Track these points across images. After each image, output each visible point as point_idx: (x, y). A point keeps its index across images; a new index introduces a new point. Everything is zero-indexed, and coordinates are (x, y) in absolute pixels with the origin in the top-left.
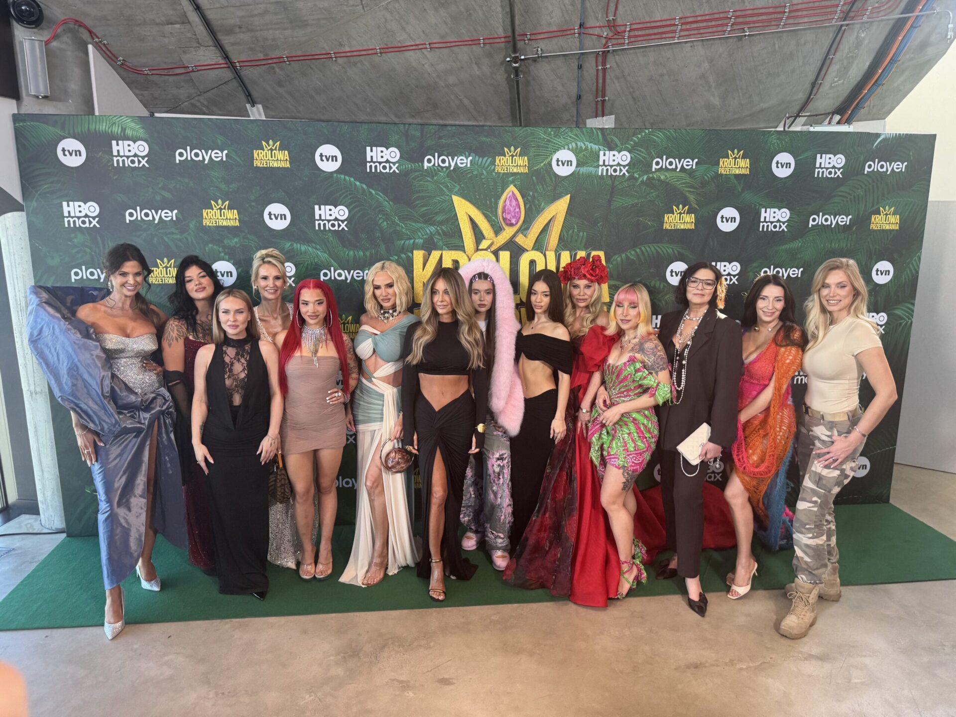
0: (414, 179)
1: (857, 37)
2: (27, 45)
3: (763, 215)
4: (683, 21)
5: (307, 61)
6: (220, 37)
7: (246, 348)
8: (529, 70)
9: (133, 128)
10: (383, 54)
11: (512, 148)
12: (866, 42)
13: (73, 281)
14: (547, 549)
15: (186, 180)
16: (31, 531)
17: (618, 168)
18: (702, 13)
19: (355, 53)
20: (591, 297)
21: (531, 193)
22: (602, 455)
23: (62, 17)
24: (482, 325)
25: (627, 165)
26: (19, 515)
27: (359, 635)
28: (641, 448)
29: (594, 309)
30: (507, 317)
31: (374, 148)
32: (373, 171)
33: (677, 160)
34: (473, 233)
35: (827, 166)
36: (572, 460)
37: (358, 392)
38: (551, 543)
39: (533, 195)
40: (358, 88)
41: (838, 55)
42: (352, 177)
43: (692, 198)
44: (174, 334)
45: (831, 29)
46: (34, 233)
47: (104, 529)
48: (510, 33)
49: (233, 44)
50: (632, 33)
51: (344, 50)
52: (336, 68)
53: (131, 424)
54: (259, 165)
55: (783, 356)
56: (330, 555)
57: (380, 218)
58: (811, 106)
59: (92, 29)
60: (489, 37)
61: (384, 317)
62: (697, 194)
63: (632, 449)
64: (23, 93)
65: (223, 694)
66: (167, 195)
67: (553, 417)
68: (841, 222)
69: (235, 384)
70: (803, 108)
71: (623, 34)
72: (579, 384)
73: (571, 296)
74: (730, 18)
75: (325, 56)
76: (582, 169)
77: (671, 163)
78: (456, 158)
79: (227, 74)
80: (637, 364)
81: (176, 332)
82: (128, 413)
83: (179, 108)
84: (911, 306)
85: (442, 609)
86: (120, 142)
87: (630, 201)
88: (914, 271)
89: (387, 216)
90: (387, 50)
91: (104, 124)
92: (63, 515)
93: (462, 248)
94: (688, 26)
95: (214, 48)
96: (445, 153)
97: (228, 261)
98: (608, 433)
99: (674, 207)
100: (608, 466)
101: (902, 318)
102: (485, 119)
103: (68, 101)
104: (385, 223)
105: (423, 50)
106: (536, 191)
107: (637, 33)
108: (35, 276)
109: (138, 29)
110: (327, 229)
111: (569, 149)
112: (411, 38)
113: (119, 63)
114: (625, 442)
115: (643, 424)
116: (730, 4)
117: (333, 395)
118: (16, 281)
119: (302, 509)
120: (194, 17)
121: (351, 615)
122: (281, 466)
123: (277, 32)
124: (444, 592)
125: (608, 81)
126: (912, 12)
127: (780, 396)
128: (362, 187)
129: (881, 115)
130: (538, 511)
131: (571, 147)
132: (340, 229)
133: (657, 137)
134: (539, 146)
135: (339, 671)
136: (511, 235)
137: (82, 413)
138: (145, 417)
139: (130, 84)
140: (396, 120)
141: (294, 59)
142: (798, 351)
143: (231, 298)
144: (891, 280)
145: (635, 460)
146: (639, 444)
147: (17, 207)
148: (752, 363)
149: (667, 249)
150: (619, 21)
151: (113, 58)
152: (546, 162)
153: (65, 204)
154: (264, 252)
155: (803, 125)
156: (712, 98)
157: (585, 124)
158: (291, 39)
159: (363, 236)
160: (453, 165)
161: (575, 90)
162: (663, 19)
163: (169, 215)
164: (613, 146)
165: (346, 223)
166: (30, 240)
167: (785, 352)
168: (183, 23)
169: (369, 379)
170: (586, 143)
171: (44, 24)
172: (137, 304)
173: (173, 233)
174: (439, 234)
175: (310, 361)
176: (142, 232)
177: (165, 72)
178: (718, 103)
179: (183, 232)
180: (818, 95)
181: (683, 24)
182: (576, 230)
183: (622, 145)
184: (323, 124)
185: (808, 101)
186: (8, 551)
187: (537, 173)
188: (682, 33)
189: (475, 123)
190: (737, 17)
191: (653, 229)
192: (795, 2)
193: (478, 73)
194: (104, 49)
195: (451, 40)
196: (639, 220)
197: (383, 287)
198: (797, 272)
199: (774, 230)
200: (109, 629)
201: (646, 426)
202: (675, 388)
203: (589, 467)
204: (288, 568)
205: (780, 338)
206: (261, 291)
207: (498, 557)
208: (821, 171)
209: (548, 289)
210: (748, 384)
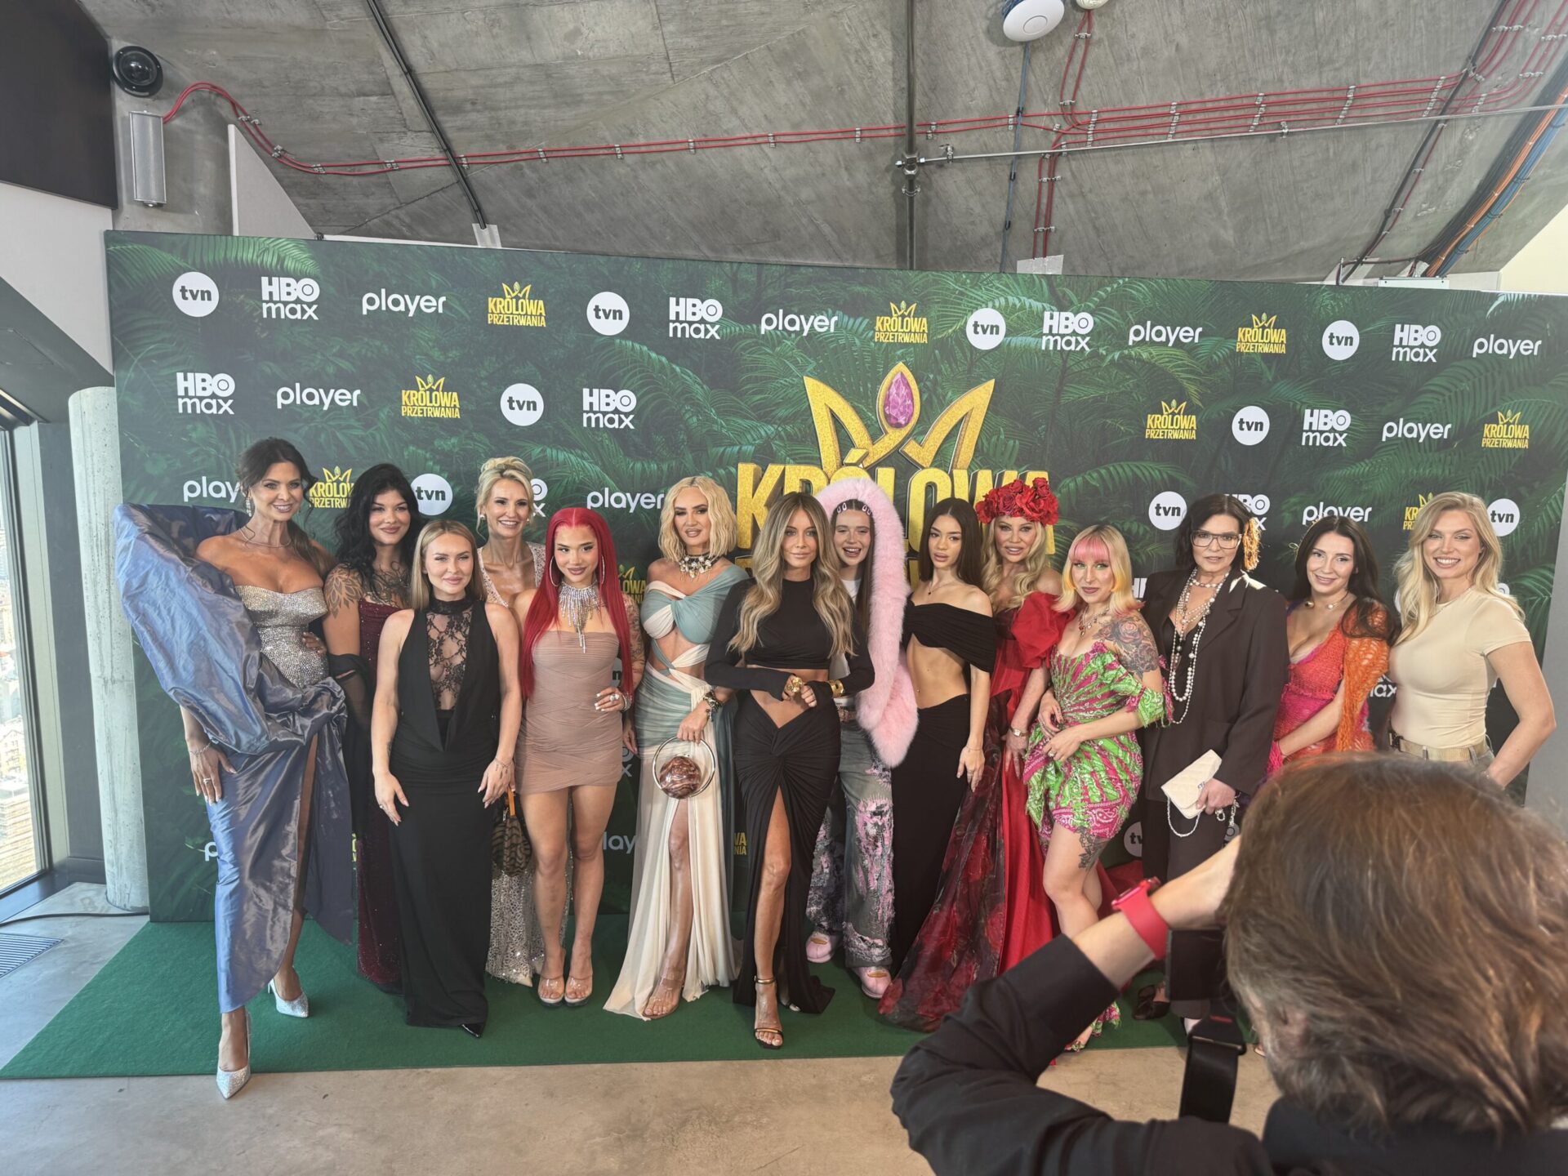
0: (743, 349)
1: (1461, 141)
2: (135, 122)
3: (1307, 419)
4: (1182, 108)
5: (576, 159)
6: (441, 117)
7: (465, 616)
8: (931, 182)
9: (296, 257)
10: (699, 151)
11: (903, 304)
12: (1475, 148)
13: (186, 500)
14: (955, 965)
15: (378, 343)
16: (90, 911)
17: (1073, 339)
18: (1214, 97)
19: (654, 148)
20: (1031, 545)
21: (931, 376)
22: (1047, 807)
23: (191, 81)
24: (851, 587)
25: (1087, 335)
26: (69, 884)
27: (642, 1101)
28: (1112, 798)
29: (1033, 565)
30: (890, 574)
31: (682, 300)
32: (679, 335)
33: (1169, 328)
34: (835, 437)
35: (1412, 343)
36: (995, 815)
37: (643, 691)
38: (961, 954)
39: (935, 379)
40: (654, 202)
41: (1430, 167)
42: (644, 344)
43: (1192, 389)
44: (343, 594)
45: (1420, 127)
46: (128, 422)
47: (226, 910)
48: (904, 122)
49: (460, 129)
50: (1100, 126)
51: (636, 143)
52: (622, 170)
53: (285, 735)
54: (496, 321)
55: (1356, 653)
56: (589, 964)
57: (687, 411)
58: (1379, 249)
59: (235, 99)
60: (871, 127)
61: (690, 568)
62: (1201, 383)
63: (1098, 800)
64: (124, 197)
66: (345, 365)
67: (964, 743)
68: (1435, 434)
69: (444, 674)
70: (1368, 250)
71: (1086, 127)
72: (1007, 688)
73: (996, 543)
74: (1259, 106)
75: (606, 151)
76: (1014, 339)
77: (1159, 334)
78: (812, 317)
79: (447, 176)
80: (1108, 656)
81: (344, 591)
82: (279, 717)
83: (364, 227)
84: (1548, 573)
85: (779, 1061)
86: (275, 280)
87: (1091, 393)
88: (1553, 517)
89: (698, 408)
90: (704, 144)
91: (251, 250)
92: (146, 886)
93: (817, 461)
94: (1190, 118)
95: (429, 135)
96: (796, 310)
97: (439, 474)
98: (1057, 771)
99: (1164, 404)
100: (1056, 825)
101: (1533, 593)
102: (855, 258)
103: (193, 213)
104: (695, 419)
105: (763, 146)
106: (940, 372)
107: (1108, 126)
108: (125, 491)
109: (311, 101)
110: (601, 426)
111: (994, 307)
112: (745, 126)
113: (275, 154)
114: (1085, 788)
115: (1117, 758)
116: (1259, 84)
117: (606, 699)
118: (92, 498)
119: (546, 885)
120: (401, 85)
121: (627, 1066)
122: (513, 813)
123: (532, 111)
124: (780, 1033)
125: (1056, 200)
126: (1552, 103)
127: (1352, 719)
128: (660, 361)
129: (1493, 264)
130: (943, 901)
131: (997, 304)
132: (622, 426)
133: (1138, 291)
134: (946, 302)
135: (612, 1163)
136: (897, 443)
138: (304, 724)
139: (290, 188)
140: (711, 255)
141: (555, 154)
142: (1382, 646)
143: (447, 536)
144: (1516, 530)
145: (1102, 817)
146: (1109, 791)
147: (104, 380)
148: (1302, 663)
149: (1151, 470)
150: (1081, 107)
151: (266, 146)
152: (957, 326)
153: (180, 376)
154: (499, 461)
155: (1366, 277)
156: (1222, 232)
157: (1015, 268)
158: (552, 123)
159: (658, 438)
160: (807, 328)
161: (1003, 213)
162: (1151, 104)
163: (347, 398)
164: (1067, 303)
165: (631, 417)
166: (121, 433)
167: (1361, 646)
168: (383, 94)
169: (665, 671)
170: (1023, 298)
171: (162, 91)
172: (291, 537)
173: (349, 427)
174: (781, 438)
175: (573, 641)
176: (301, 424)
177: (348, 170)
178: (1231, 240)
179: (367, 425)
180: (1395, 230)
181: (1182, 113)
182: (1002, 437)
183: (1080, 301)
184: (602, 260)
185: (1377, 239)
186: (53, 944)
187: (942, 345)
188: (1180, 128)
189: (838, 264)
190: (1269, 104)
191: (1128, 438)
192: (1364, 82)
193: (848, 183)
194: (254, 131)
195: (809, 131)
196: (1105, 423)
197: (689, 511)
198: (1362, 513)
199: (1325, 444)
200: (224, 1081)
201: (1121, 762)
202: (1173, 698)
203: (1025, 828)
204: (518, 984)
205: (1351, 625)
206: (491, 521)
207: (871, 976)
208: (1402, 351)
209: (959, 529)
210: (1293, 697)
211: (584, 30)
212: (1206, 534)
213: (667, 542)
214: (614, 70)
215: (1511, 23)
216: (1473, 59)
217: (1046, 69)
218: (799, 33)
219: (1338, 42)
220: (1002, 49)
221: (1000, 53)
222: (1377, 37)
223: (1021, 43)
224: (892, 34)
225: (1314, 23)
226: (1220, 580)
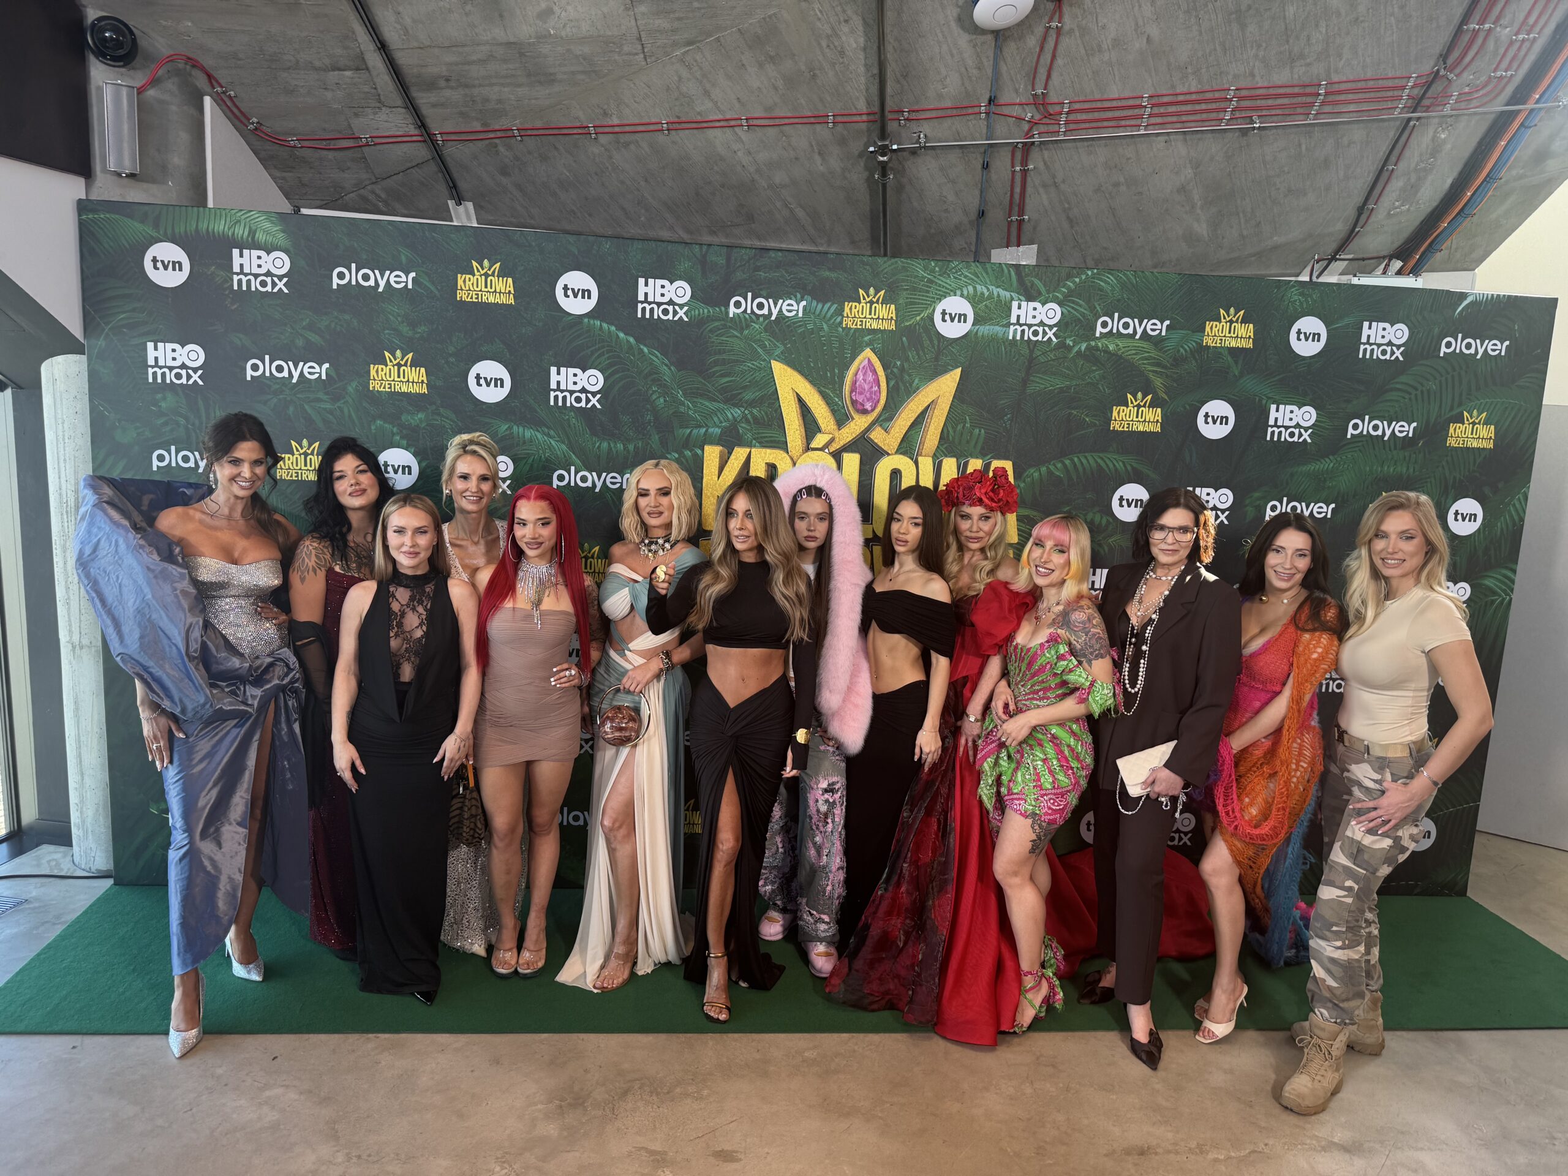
0: (711, 331)
1: (1434, 139)
2: (108, 94)
3: (1273, 414)
4: (1154, 101)
5: (550, 137)
6: (415, 93)
7: (427, 590)
8: (903, 167)
9: (268, 229)
10: (673, 133)
11: (872, 291)
12: (1449, 146)
13: (155, 470)
14: (902, 945)
15: (347, 317)
16: (56, 873)
17: (1040, 330)
18: (1185, 90)
19: (627, 129)
20: (990, 534)
21: (899, 363)
22: (998, 793)
23: (166, 52)
24: (810, 569)
25: (1055, 325)
26: (37, 846)
27: (586, 1071)
28: (1064, 785)
29: (993, 553)
30: (850, 559)
31: (651, 281)
32: (648, 316)
33: (1136, 321)
34: (801, 422)
35: (1380, 341)
36: (947, 798)
37: (602, 670)
38: (907, 936)
39: (902, 365)
40: (628, 183)
41: (1402, 165)
42: (612, 324)
43: (1158, 382)
44: (311, 562)
45: (1392, 124)
46: (98, 389)
47: (177, 875)
48: (876, 108)
49: (434, 106)
50: (1072, 117)
51: (610, 123)
52: (595, 150)
53: (231, 704)
54: (464, 298)
55: (1306, 647)
56: (543, 936)
57: (654, 392)
58: (1354, 245)
59: (210, 71)
60: (843, 112)
61: (650, 551)
62: (1167, 376)
63: (1049, 787)
64: (97, 167)
65: (359, 1157)
66: (314, 338)
67: (920, 726)
68: (1400, 432)
69: (404, 646)
70: (1342, 247)
71: (1058, 117)
72: (964, 674)
73: (956, 532)
74: (1231, 100)
75: (580, 131)
76: (982, 328)
77: (1126, 326)
78: (781, 301)
79: (422, 152)
80: (1061, 647)
81: (313, 558)
82: (227, 686)
83: (340, 202)
84: (1510, 574)
85: (724, 1036)
86: (246, 252)
87: (1058, 383)
88: (1516, 518)
89: (665, 389)
90: (678, 126)
91: (223, 222)
92: (111, 849)
93: (783, 446)
94: (1162, 110)
95: (403, 110)
96: (764, 293)
97: (406, 449)
98: (1009, 757)
99: (1129, 396)
100: (1008, 811)
101: (1494, 593)
102: (829, 243)
103: (166, 183)
104: (662, 400)
105: (736, 129)
106: (907, 359)
107: (1080, 116)
108: (94, 459)
109: (286, 74)
110: (568, 404)
111: (962, 296)
112: (718, 108)
113: (251, 127)
114: (1037, 774)
115: (1069, 746)
116: (1230, 77)
117: (562, 674)
118: (62, 465)
119: (502, 859)
120: (375, 60)
121: (574, 1036)
122: (472, 784)
123: (506, 89)
124: (727, 1008)
125: (1029, 190)
126: (1524, 103)
127: (1299, 711)
128: (628, 341)
129: (1469, 263)
130: (888, 881)
131: (965, 293)
132: (589, 406)
133: (1106, 282)
134: (914, 289)
135: (551, 1129)
136: (863, 428)
137: (152, 682)
138: (254, 694)
139: (266, 161)
140: (686, 237)
141: (529, 132)
142: (1332, 640)
143: (408, 509)
144: (1479, 529)
145: (1053, 804)
146: (1061, 778)
147: (74, 347)
148: (1254, 655)
149: (1115, 462)
150: (1053, 98)
151: (242, 119)
152: (925, 314)
153: (150, 345)
154: (465, 437)
155: (1341, 274)
156: (1195, 225)
157: (990, 258)
158: (526, 101)
159: (625, 419)
160: (775, 312)
161: (976, 202)
162: (1122, 96)
163: (316, 371)
164: (1034, 293)
165: (599, 396)
166: (91, 400)
167: (1311, 640)
168: (357, 69)
169: (621, 652)
170: (991, 287)
171: (138, 60)
172: (253, 510)
173: (319, 400)
174: (747, 421)
175: (528, 617)
176: (269, 397)
177: (323, 144)
178: (1205, 233)
179: (336, 398)
180: (1368, 228)
181: (1153, 106)
182: (968, 425)
183: (1048, 292)
184: (571, 238)
185: (1350, 236)
186: (18, 904)
187: (909, 331)
188: (1153, 120)
189: (813, 248)
190: (1241, 98)
191: (1093, 429)
192: (1335, 78)
193: (821, 168)
194: (229, 103)
195: (782, 115)
196: (1070, 414)
197: (653, 493)
198: (1325, 509)
199: (1290, 440)
200: (176, 1040)
201: (1072, 750)
202: (1125, 689)
203: (976, 812)
204: (473, 954)
205: (1303, 617)
206: (456, 498)
207: (818, 955)
208: (1369, 348)
209: (920, 515)
210: (1246, 689)
211: (556, 9)
212: (1162, 528)
213: (628, 523)
214: (587, 50)
215: (1482, 22)
216: (1444, 57)
217: (1018, 58)
218: (770, 17)
219: (1309, 38)
220: (975, 37)
221: (971, 41)
222: (1348, 34)
223: (993, 32)
224: (864, 19)
225: (1285, 18)
226: (1176, 571)
